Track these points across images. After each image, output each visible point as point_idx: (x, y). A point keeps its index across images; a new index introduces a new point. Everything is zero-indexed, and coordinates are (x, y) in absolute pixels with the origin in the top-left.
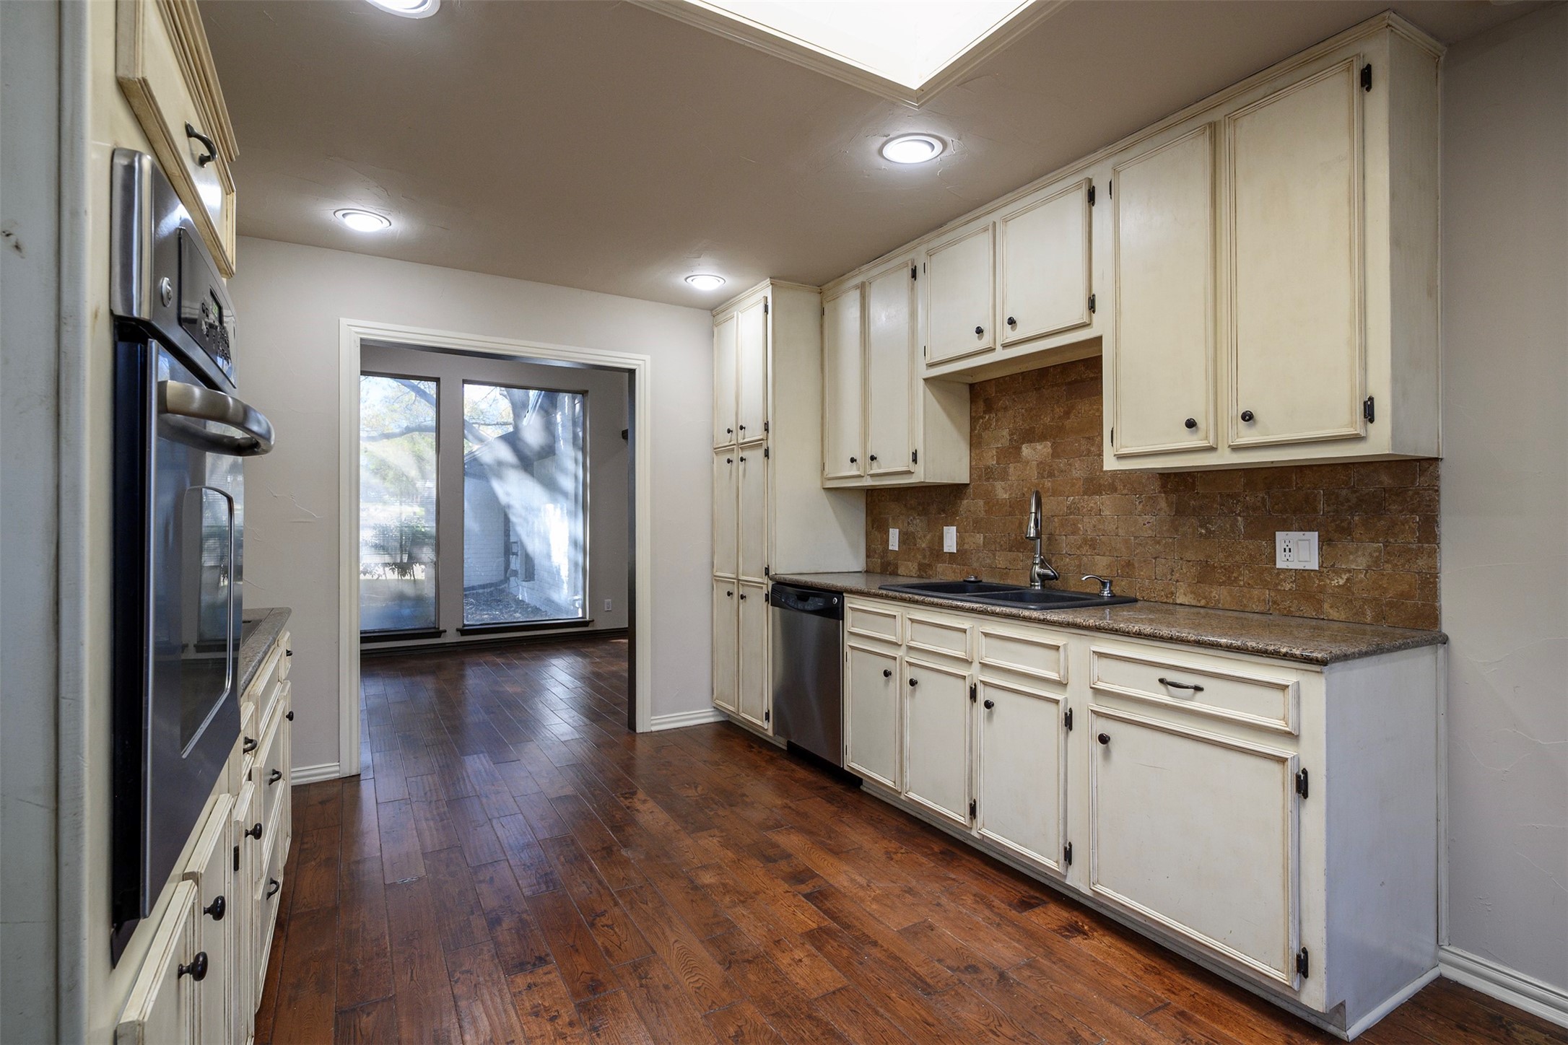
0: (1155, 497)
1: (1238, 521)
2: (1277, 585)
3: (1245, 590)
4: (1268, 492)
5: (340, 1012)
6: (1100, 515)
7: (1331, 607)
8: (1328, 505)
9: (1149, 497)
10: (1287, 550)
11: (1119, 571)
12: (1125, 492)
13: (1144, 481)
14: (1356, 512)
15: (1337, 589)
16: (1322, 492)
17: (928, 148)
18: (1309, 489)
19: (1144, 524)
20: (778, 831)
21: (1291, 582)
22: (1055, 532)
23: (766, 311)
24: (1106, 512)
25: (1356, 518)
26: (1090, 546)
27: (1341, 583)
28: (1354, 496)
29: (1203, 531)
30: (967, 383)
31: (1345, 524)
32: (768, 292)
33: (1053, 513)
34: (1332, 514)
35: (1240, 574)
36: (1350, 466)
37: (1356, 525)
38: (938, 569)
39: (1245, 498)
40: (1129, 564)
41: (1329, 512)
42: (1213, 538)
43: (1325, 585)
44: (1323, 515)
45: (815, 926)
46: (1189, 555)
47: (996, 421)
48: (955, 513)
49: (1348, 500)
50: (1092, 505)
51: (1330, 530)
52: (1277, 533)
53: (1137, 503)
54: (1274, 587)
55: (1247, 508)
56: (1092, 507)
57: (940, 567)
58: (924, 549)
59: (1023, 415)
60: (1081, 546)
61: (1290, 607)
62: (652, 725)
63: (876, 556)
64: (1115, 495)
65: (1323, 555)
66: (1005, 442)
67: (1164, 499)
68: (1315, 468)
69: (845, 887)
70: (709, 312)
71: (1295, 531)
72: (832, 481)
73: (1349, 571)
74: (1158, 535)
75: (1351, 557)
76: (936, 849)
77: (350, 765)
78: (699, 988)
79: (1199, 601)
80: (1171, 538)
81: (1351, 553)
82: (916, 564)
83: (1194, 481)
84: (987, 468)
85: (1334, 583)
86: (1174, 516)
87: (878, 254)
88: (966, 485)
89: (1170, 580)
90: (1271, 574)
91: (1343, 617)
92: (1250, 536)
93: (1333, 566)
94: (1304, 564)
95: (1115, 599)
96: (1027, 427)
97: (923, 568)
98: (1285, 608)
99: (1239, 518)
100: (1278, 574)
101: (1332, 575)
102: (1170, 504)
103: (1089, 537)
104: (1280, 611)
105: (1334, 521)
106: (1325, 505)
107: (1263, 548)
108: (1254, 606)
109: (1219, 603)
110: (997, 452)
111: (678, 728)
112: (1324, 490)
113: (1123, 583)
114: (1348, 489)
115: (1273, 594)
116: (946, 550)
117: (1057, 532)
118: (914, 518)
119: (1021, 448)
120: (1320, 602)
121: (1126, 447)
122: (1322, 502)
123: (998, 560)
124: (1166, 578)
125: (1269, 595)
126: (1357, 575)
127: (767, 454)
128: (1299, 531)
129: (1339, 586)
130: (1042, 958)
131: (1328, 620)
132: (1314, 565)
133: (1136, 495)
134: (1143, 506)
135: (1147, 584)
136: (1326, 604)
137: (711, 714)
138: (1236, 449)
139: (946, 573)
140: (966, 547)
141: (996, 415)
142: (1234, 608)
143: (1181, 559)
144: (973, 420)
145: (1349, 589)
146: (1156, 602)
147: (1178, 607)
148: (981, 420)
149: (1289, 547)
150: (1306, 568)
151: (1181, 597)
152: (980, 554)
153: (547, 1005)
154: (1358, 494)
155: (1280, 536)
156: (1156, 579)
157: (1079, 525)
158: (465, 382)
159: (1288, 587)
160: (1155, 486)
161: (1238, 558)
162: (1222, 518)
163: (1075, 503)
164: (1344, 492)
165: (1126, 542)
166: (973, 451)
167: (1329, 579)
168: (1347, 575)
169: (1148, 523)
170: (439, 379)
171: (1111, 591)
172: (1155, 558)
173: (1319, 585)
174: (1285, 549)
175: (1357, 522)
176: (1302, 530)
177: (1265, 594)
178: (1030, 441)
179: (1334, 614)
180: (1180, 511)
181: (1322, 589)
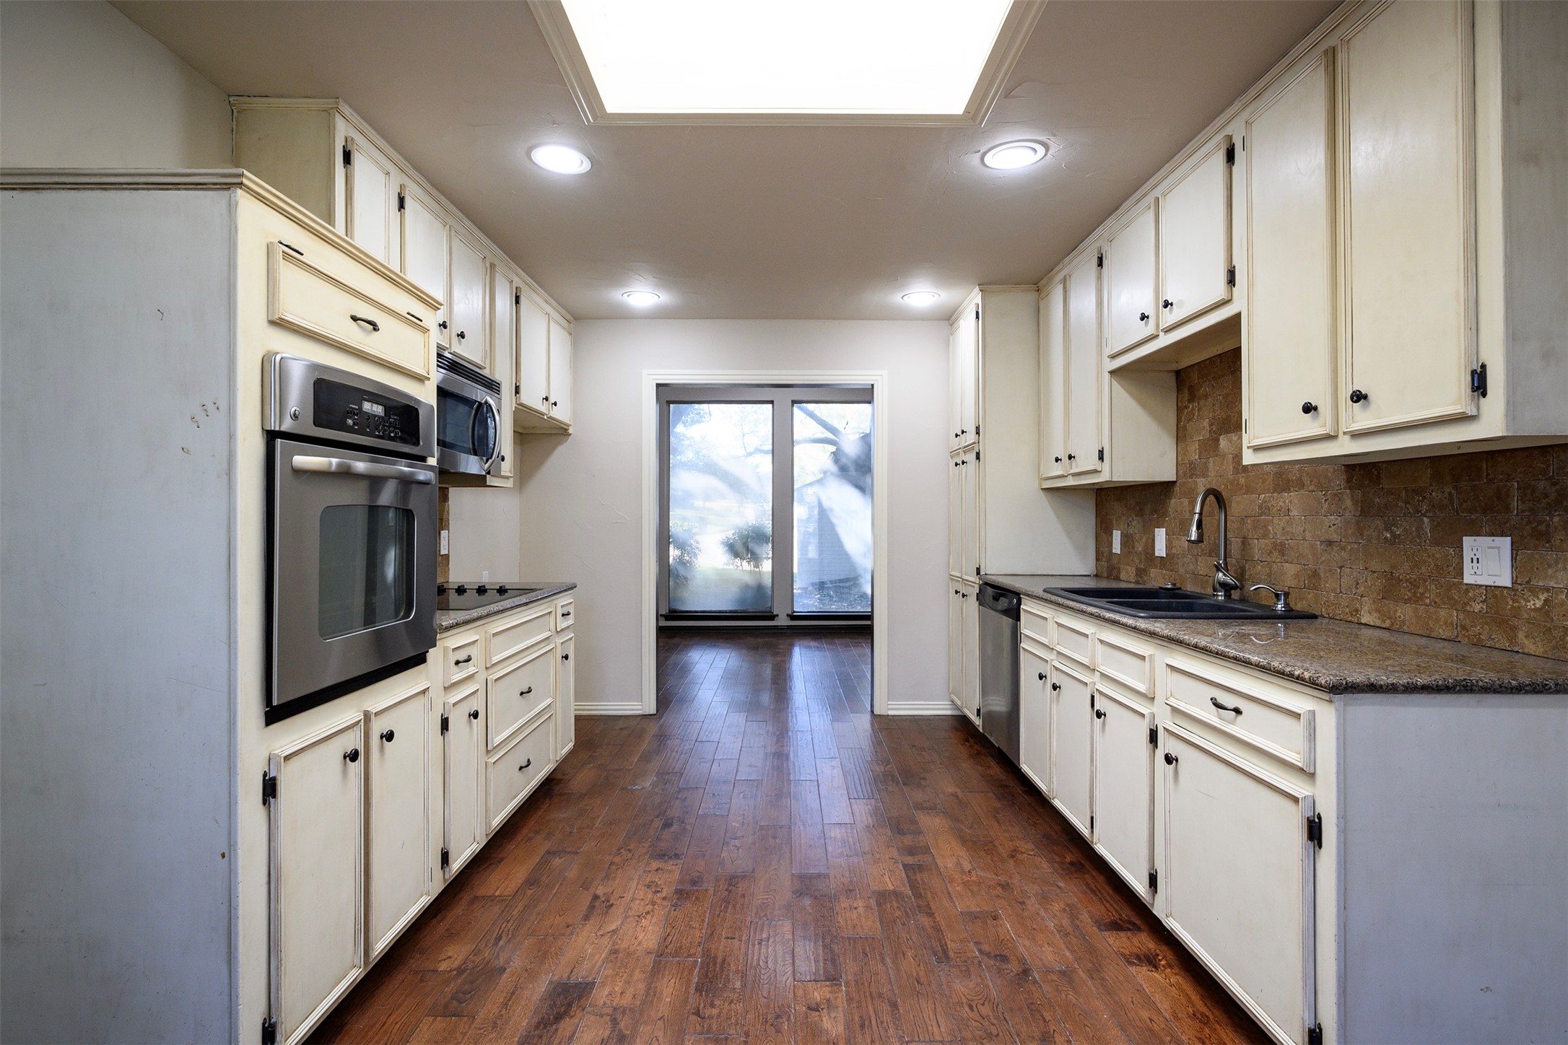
0: (1340, 493)
1: (1423, 523)
2: (1466, 604)
3: (1432, 609)
4: (1456, 486)
5: (548, 852)
6: (1289, 515)
7: (1527, 637)
8: (1524, 503)
9: (1335, 495)
10: (1475, 561)
11: (1306, 582)
12: (1312, 488)
13: (1330, 474)
14: (1555, 511)
15: (1532, 613)
16: (1516, 484)
17: (1031, 152)
18: (1501, 480)
19: (1330, 527)
20: (928, 813)
21: (1481, 602)
22: (1248, 535)
23: (977, 317)
24: (1294, 513)
25: (1556, 519)
26: (1279, 551)
27: (1537, 606)
28: (1554, 489)
29: (1388, 535)
30: (1172, 371)
31: (1542, 527)
32: (978, 300)
33: (1245, 514)
34: (1527, 513)
35: (1426, 590)
36: (1550, 449)
37: (1556, 528)
38: (1151, 575)
39: (1431, 494)
40: (1315, 574)
41: (1523, 511)
42: (1399, 543)
43: (1519, 608)
44: (1517, 515)
45: (891, 887)
46: (1374, 565)
47: (1199, 411)
48: (1165, 514)
49: (1546, 496)
50: (1281, 504)
51: (1525, 535)
52: (1464, 538)
53: (1323, 501)
54: (1463, 608)
55: (1433, 506)
56: (1281, 506)
57: (1154, 572)
58: (1141, 553)
59: (1221, 403)
60: (1271, 552)
61: (1480, 634)
62: (888, 709)
63: (1104, 559)
64: (1302, 492)
65: (1517, 568)
66: (1205, 434)
67: (1349, 496)
68: (1508, 454)
69: (946, 868)
70: (946, 322)
71: (1486, 536)
72: (1048, 482)
73: (1547, 590)
74: (1343, 540)
75: (1550, 572)
76: (1068, 859)
77: (649, 707)
78: (764, 903)
79: (1384, 621)
80: (1356, 543)
81: (1550, 566)
82: (1134, 568)
83: (1379, 473)
84: (1191, 463)
85: (1530, 605)
86: (1359, 516)
87: (1072, 246)
88: (1173, 483)
89: (1355, 594)
90: (1460, 592)
91: (1540, 651)
92: (1437, 542)
93: (1528, 582)
94: (1494, 579)
95: (1291, 614)
96: (1224, 416)
97: (1140, 572)
98: (1475, 635)
99: (1425, 518)
100: (1467, 591)
101: (1528, 594)
102: (1355, 502)
103: (1279, 541)
104: (1469, 638)
105: (1529, 523)
106: (1519, 502)
107: (1450, 557)
108: (1440, 631)
109: (1404, 625)
110: (1199, 445)
111: (913, 716)
112: (1518, 482)
113: (1310, 596)
114: (1546, 479)
115: (1461, 616)
116: (1157, 554)
117: (1250, 536)
118: (1133, 519)
119: (1219, 440)
120: (1514, 629)
121: (1262, 437)
122: (1516, 498)
123: (1201, 567)
124: (1351, 591)
125: (1457, 617)
126: (1557, 595)
127: (978, 457)
128: (1490, 536)
129: (1536, 610)
130: (1083, 971)
131: (1523, 653)
132: (1505, 580)
133: (1322, 491)
134: (1329, 504)
135: (1332, 598)
136: (1520, 632)
137: (949, 707)
138: (1356, 435)
139: (1157, 579)
140: (1174, 551)
141: (1198, 404)
142: (1419, 632)
143: (1366, 569)
144: (1179, 410)
145: (1547, 614)
146: (1341, 620)
147: (1362, 627)
148: (1186, 410)
149: (1477, 556)
150: (1496, 584)
151: (1366, 615)
152: (1185, 559)
153: (659, 883)
154: (1557, 487)
155: (1468, 541)
156: (1341, 592)
157: (1270, 528)
158: (794, 402)
159: (1477, 607)
160: (1339, 481)
161: (1424, 570)
162: (1408, 519)
163: (1265, 502)
164: (1541, 485)
165: (1313, 547)
166: (1179, 444)
167: (1524, 599)
168: (1546, 595)
169: (1334, 525)
170: (773, 401)
171: (1286, 604)
172: (1341, 568)
173: (1513, 607)
174: (1472, 559)
175: (1557, 524)
176: (1493, 535)
177: (1452, 616)
178: (1227, 432)
179: (1530, 646)
180: (1365, 510)
181: (1516, 613)
